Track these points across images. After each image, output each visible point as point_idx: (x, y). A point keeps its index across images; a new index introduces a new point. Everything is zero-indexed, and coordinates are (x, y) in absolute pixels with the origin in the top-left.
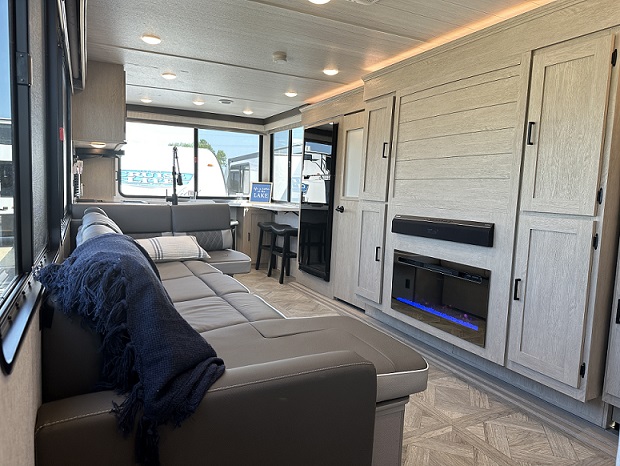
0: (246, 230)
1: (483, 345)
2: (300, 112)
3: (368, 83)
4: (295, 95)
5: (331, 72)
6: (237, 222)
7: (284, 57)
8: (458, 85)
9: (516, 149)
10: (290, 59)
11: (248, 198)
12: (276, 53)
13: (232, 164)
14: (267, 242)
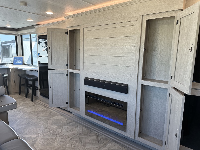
0: (12, 78)
1: (126, 131)
2: (35, 28)
3: (68, 20)
4: (31, 21)
5: (50, 13)
6: (7, 75)
7: (26, 4)
8: (110, 26)
9: (136, 55)
10: (29, 5)
11: (12, 63)
12: (21, 2)
13: (3, 45)
14: (23, 82)
